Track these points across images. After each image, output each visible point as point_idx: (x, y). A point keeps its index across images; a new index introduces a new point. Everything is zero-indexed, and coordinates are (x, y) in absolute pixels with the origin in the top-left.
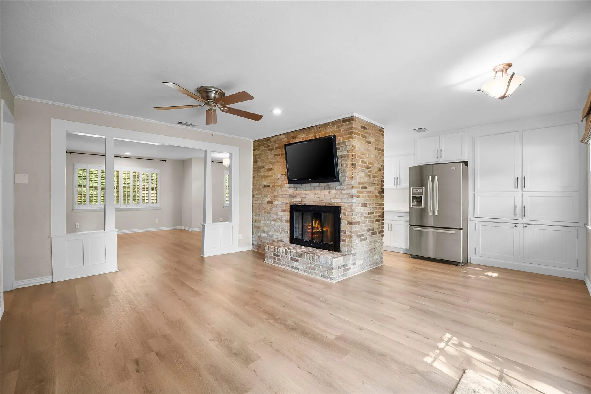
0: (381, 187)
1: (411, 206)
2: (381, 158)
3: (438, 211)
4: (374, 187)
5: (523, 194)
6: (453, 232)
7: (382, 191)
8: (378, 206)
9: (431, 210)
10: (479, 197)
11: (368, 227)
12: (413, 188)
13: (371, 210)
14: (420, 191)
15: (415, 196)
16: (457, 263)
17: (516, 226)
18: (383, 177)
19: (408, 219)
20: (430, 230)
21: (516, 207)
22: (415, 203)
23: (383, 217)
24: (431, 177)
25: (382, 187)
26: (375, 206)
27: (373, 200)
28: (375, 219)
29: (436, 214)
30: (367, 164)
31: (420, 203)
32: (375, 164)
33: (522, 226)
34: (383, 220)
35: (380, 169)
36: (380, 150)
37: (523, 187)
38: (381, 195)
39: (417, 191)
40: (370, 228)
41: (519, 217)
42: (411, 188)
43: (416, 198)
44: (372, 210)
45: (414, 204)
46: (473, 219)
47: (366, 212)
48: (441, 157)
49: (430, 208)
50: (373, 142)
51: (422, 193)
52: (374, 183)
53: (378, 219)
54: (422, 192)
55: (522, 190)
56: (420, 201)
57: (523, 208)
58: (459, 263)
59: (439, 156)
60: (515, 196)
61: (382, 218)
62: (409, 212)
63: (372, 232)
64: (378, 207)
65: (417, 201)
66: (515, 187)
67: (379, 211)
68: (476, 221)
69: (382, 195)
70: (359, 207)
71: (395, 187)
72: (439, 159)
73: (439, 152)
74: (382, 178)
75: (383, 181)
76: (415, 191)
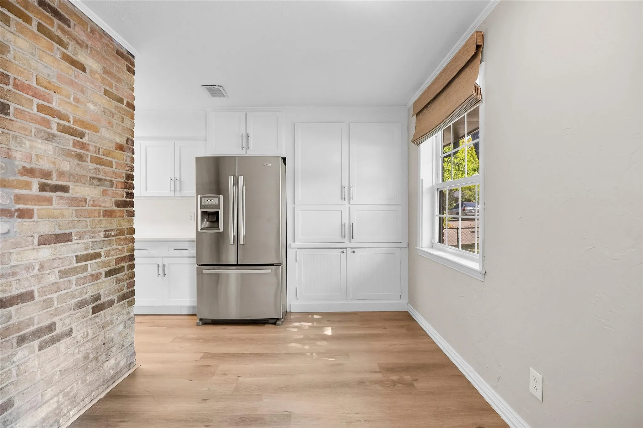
0: (126, 190)
1: (199, 231)
2: (123, 122)
3: (245, 238)
4: (102, 188)
5: (350, 208)
6: (269, 271)
7: (128, 200)
8: (114, 236)
9: (234, 236)
10: (300, 212)
11: (74, 297)
12: (203, 196)
13: (87, 249)
14: (214, 201)
15: (207, 211)
16: (275, 320)
17: (343, 252)
18: (132, 168)
19: (194, 252)
20: (233, 273)
21: (343, 225)
22: (207, 224)
23: (134, 259)
24: (233, 178)
25: (130, 191)
26: (104, 237)
27: (96, 222)
28: (103, 271)
29: (242, 242)
30: (69, 122)
31: (216, 224)
32: (103, 130)
33: (349, 251)
34: (132, 267)
35: (121, 148)
36: (121, 101)
37: (350, 198)
38: (126, 209)
39: (210, 203)
40: (86, 296)
41: (346, 240)
42: (199, 197)
43: (208, 216)
44: (93, 249)
45: (205, 226)
46: (293, 245)
47: (64, 258)
48: (248, 148)
49: (232, 233)
50: (92, 72)
51: (218, 206)
52: (100, 180)
53: (117, 266)
54: (217, 204)
55: (349, 203)
56: (215, 220)
57: (351, 226)
58: (278, 319)
59: (244, 145)
60: (342, 211)
61: (130, 263)
62: (195, 240)
63: (94, 305)
64: (114, 238)
65: (209, 220)
66: (342, 199)
67: (120, 247)
68: (297, 248)
69: (129, 209)
70: (30, 247)
71: (172, 194)
72: (244, 149)
73: (245, 139)
74: (128, 168)
75: (130, 177)
76: (207, 203)
